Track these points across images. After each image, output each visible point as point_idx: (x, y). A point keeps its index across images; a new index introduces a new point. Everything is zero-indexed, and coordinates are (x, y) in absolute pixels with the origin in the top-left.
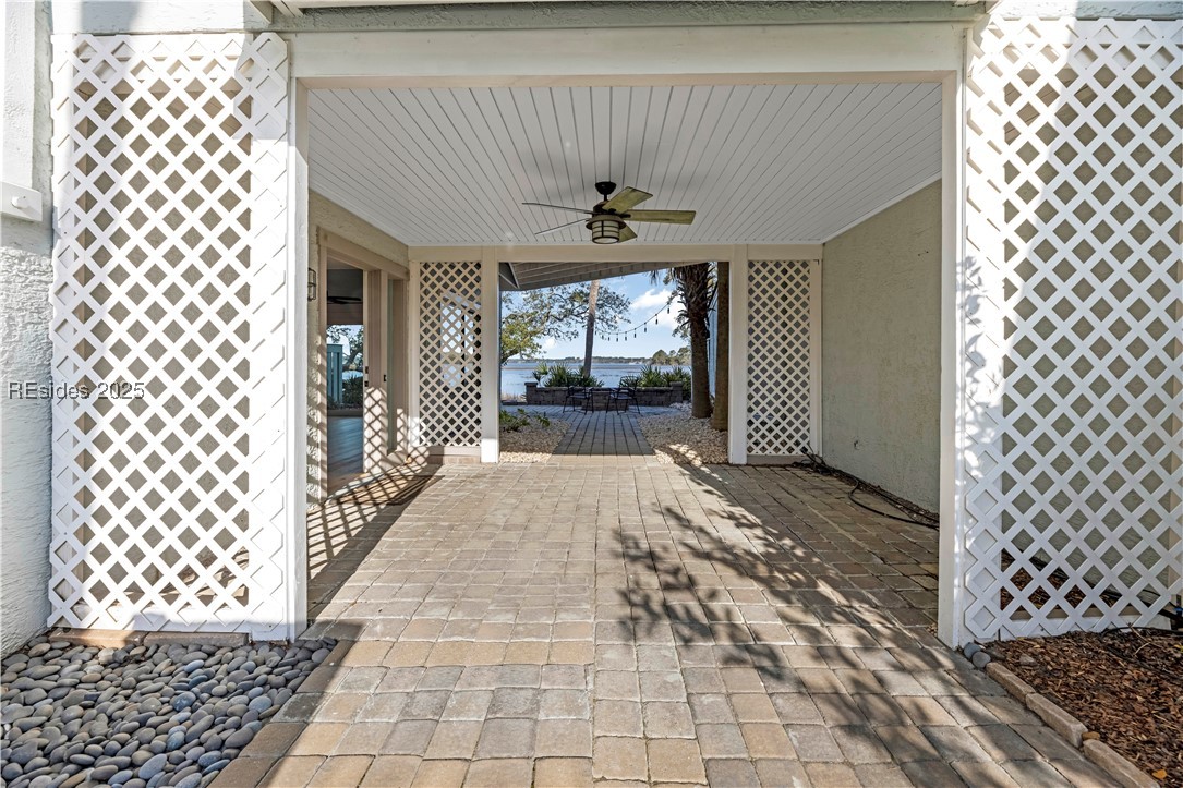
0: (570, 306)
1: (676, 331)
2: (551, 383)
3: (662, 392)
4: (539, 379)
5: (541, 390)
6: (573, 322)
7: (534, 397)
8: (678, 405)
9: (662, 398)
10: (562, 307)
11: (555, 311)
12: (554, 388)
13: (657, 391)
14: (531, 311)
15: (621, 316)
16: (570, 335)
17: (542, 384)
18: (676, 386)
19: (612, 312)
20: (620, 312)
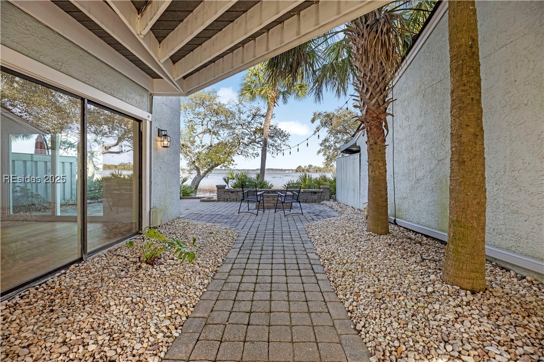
0: (253, 137)
1: (319, 152)
2: (235, 186)
3: (315, 193)
4: (227, 183)
5: (229, 191)
6: (256, 147)
7: (223, 195)
8: (328, 203)
9: (315, 197)
10: (249, 138)
11: (246, 140)
12: (237, 189)
13: (311, 192)
14: (231, 141)
15: (284, 143)
16: (254, 155)
17: (230, 186)
18: (324, 189)
19: (279, 141)
20: (284, 141)
